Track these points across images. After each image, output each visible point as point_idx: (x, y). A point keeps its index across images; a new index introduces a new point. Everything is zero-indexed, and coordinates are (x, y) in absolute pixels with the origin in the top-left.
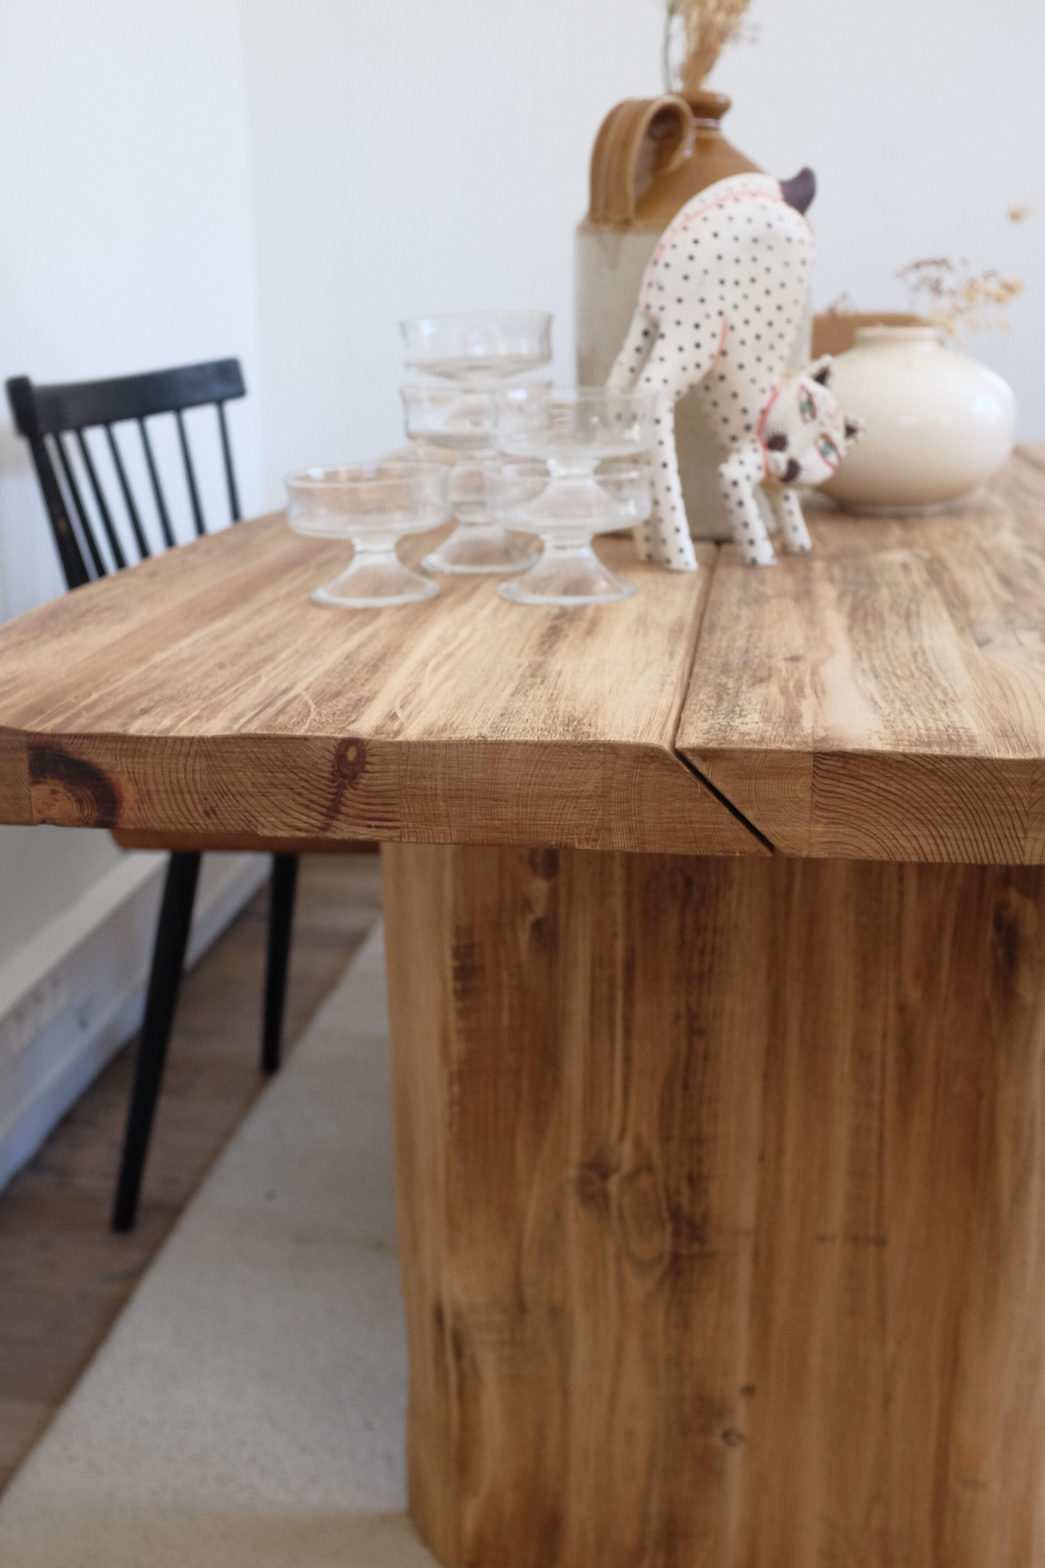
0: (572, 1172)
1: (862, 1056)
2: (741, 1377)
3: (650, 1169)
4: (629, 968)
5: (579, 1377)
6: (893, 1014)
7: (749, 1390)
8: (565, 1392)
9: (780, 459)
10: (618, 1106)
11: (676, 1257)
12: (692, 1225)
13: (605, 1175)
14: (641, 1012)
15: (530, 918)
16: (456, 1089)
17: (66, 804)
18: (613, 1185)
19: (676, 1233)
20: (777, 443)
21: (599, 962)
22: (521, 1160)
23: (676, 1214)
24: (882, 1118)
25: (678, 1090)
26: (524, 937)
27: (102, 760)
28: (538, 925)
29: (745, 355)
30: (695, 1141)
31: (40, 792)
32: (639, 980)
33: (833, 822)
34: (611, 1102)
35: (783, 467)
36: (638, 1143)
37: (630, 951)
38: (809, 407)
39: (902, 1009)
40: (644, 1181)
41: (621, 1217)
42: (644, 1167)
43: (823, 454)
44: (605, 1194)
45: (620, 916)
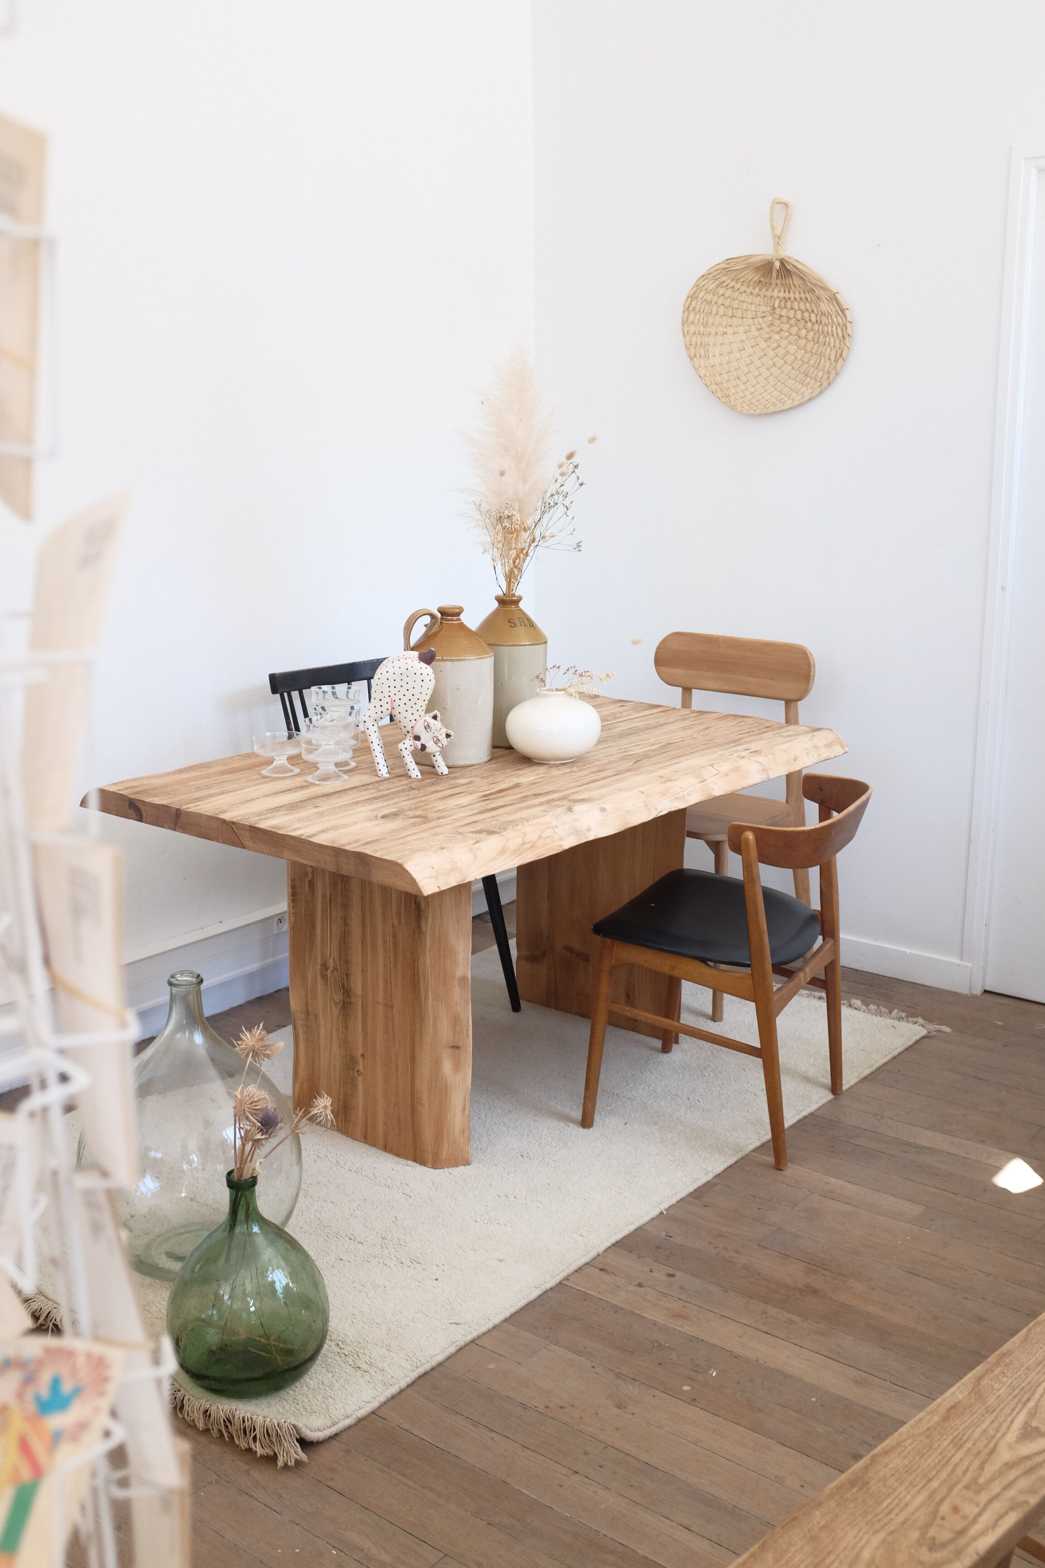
0: (319, 967)
1: (385, 941)
2: (360, 1051)
3: (337, 969)
4: (330, 900)
5: (322, 1041)
6: (391, 926)
7: (363, 1056)
8: (319, 1047)
9: (418, 744)
10: (329, 946)
11: (344, 1002)
12: (347, 992)
13: (327, 970)
14: (333, 915)
15: (308, 879)
16: (292, 932)
17: (134, 815)
18: (329, 972)
19: (343, 994)
20: (417, 738)
21: (324, 897)
22: (307, 962)
23: (343, 988)
24: (390, 964)
25: (343, 944)
26: (307, 885)
27: (140, 806)
28: (310, 881)
29: (402, 709)
30: (347, 962)
31: (130, 811)
32: (333, 905)
33: (253, 842)
34: (327, 944)
35: (420, 747)
36: (334, 960)
37: (331, 894)
38: (427, 727)
39: (393, 925)
40: (335, 973)
41: (331, 986)
42: (335, 969)
43: (436, 743)
44: (326, 975)
45: (328, 882)
